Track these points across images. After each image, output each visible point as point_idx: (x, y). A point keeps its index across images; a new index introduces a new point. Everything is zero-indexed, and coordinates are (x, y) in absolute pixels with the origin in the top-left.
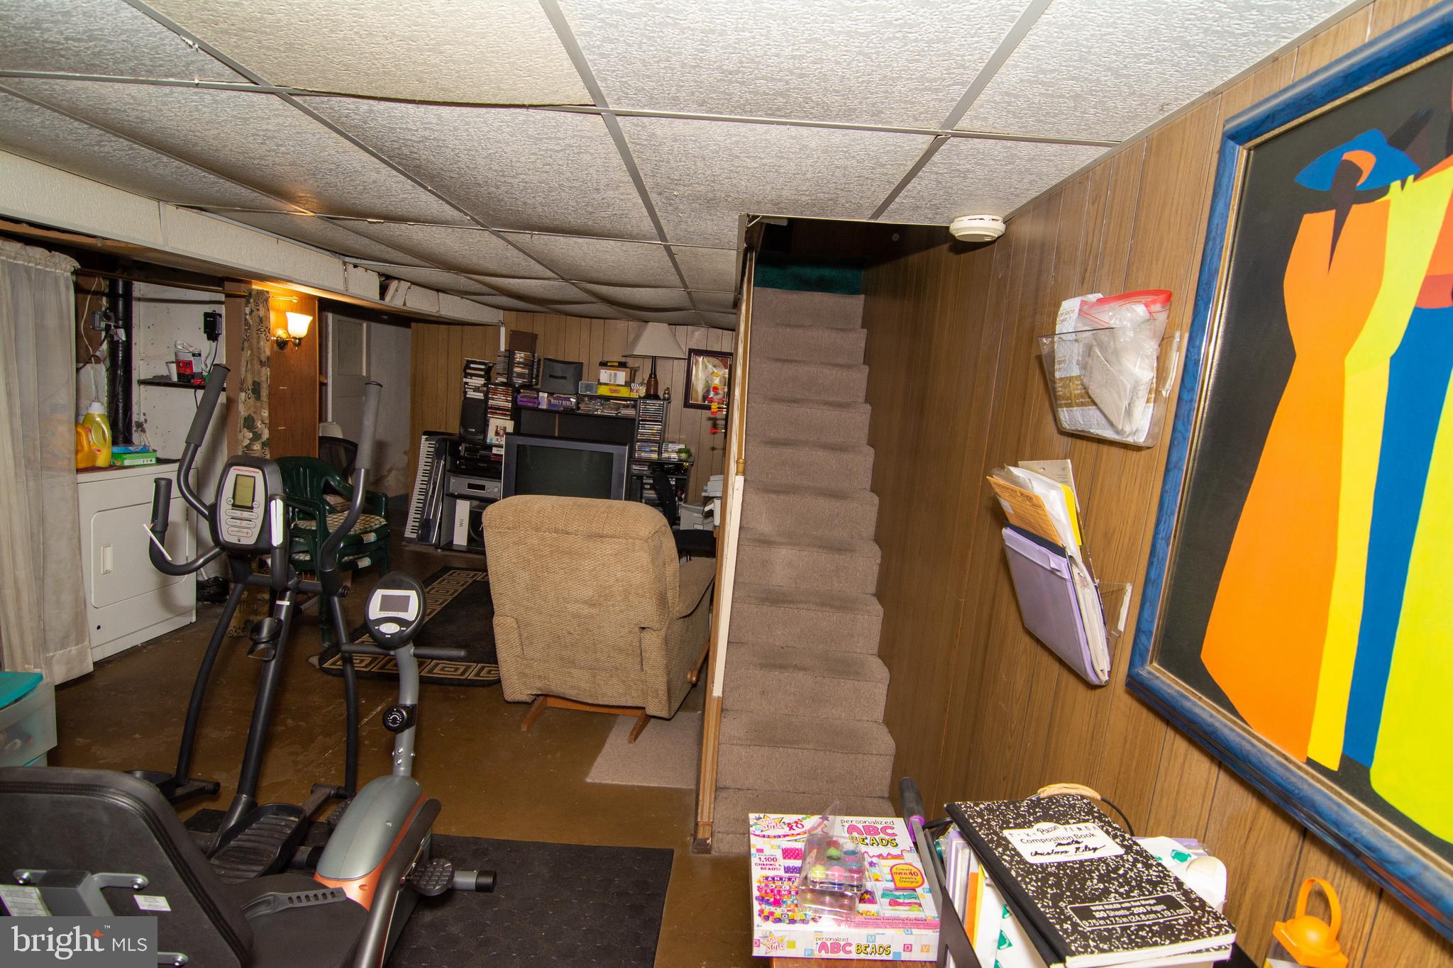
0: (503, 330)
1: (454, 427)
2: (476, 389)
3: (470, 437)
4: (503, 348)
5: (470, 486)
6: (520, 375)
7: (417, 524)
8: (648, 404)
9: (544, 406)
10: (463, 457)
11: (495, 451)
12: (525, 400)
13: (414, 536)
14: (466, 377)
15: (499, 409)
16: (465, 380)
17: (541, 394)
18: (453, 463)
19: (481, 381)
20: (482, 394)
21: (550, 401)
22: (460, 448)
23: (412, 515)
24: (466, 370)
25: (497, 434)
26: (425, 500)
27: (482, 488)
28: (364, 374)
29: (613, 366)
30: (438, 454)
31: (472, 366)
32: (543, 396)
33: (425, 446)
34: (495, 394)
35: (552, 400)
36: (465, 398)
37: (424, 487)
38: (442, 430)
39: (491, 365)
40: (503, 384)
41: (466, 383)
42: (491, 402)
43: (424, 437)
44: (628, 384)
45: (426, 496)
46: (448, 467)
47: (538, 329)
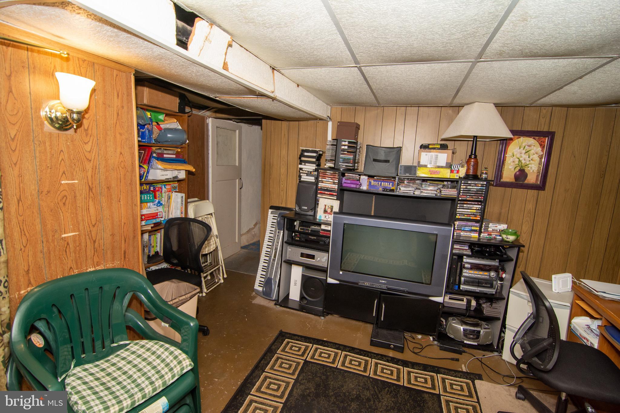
0: (330, 124)
1: (291, 204)
2: (309, 174)
3: (303, 213)
4: (330, 138)
5: (302, 255)
6: (346, 161)
7: (263, 280)
8: (470, 185)
9: (364, 187)
10: (298, 232)
11: (323, 227)
12: (349, 182)
13: (260, 289)
14: (301, 164)
15: (327, 190)
16: (300, 166)
17: (362, 177)
18: (290, 236)
19: (312, 167)
20: (313, 178)
21: (370, 183)
22: (295, 224)
23: (260, 272)
24: (301, 157)
25: (325, 211)
26: (269, 261)
27: (312, 257)
28: (237, 165)
29: (434, 149)
30: (280, 226)
31: (306, 154)
32: (364, 178)
33: (271, 218)
34: (324, 177)
35: (372, 181)
36: (300, 182)
37: (269, 250)
38: (283, 205)
39: (321, 153)
40: (331, 168)
41: (301, 169)
42: (320, 185)
43: (270, 211)
44: (449, 166)
45: (270, 257)
46: (285, 239)
47: (359, 121)
